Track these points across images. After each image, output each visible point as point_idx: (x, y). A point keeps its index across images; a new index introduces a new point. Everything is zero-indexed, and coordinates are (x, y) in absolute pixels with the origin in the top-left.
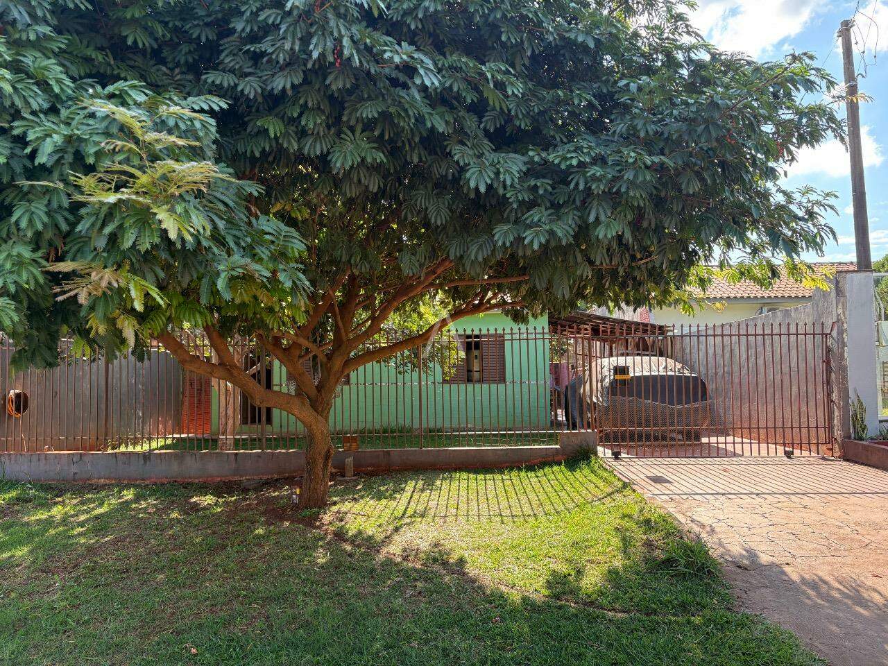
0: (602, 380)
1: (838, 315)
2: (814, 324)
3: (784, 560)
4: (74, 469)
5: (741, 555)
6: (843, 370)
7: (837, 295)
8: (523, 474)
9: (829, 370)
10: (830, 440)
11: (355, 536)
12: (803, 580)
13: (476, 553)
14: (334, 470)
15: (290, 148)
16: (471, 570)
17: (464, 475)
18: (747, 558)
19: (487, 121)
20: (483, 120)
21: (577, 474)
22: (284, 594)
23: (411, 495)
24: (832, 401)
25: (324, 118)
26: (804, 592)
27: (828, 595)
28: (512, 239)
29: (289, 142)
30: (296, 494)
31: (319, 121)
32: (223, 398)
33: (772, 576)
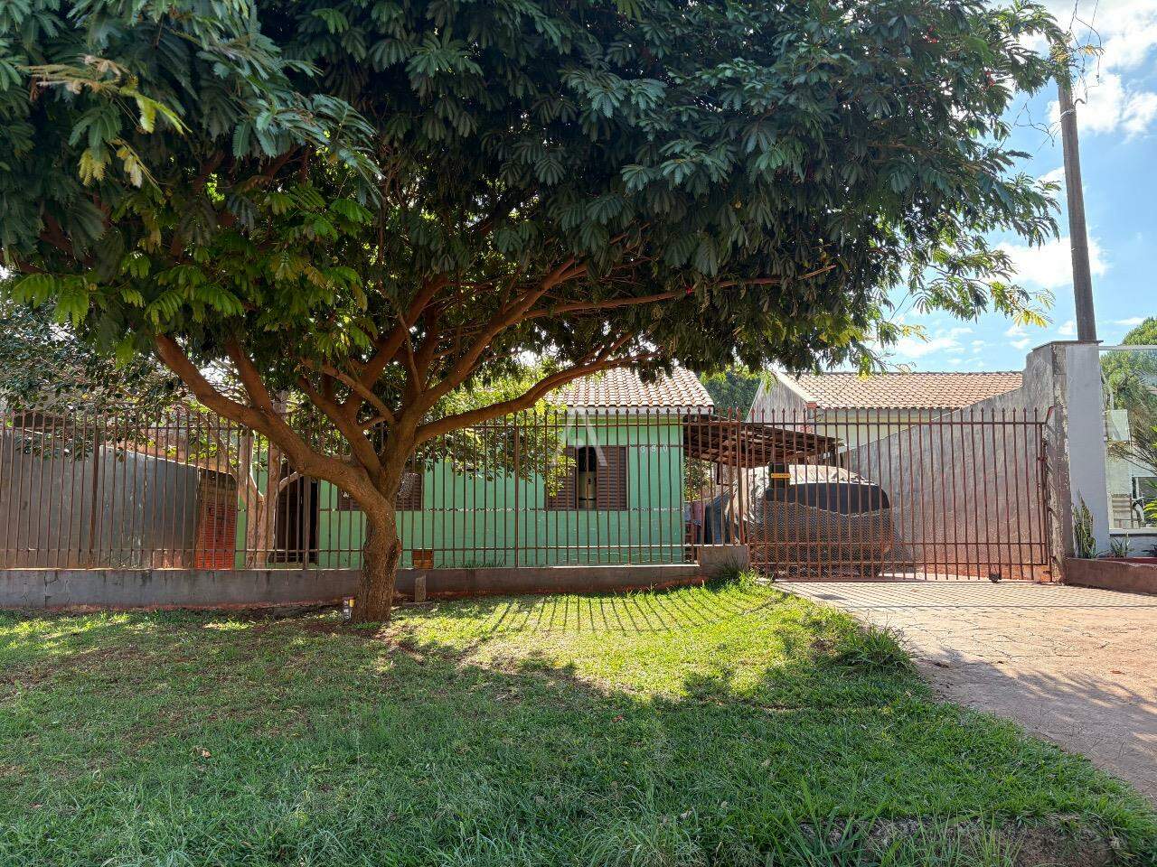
0: (755, 490)
1: (1056, 398)
2: (1025, 411)
3: (996, 659)
4: (46, 591)
5: (941, 656)
6: (1062, 468)
7: (1054, 372)
8: (650, 597)
9: (1045, 469)
10: (1048, 558)
11: (429, 646)
12: (1022, 677)
13: (590, 662)
14: (399, 595)
15: (356, 55)
16: (582, 675)
17: (573, 598)
18: (947, 657)
19: (613, 53)
20: (610, 50)
21: (722, 594)
22: (331, 700)
23: (503, 614)
24: (1050, 509)
25: (401, 12)
26: (1023, 687)
27: (1056, 689)
28: (646, 180)
29: (355, 47)
30: (349, 608)
31: (394, 15)
32: (252, 512)
33: (983, 674)
